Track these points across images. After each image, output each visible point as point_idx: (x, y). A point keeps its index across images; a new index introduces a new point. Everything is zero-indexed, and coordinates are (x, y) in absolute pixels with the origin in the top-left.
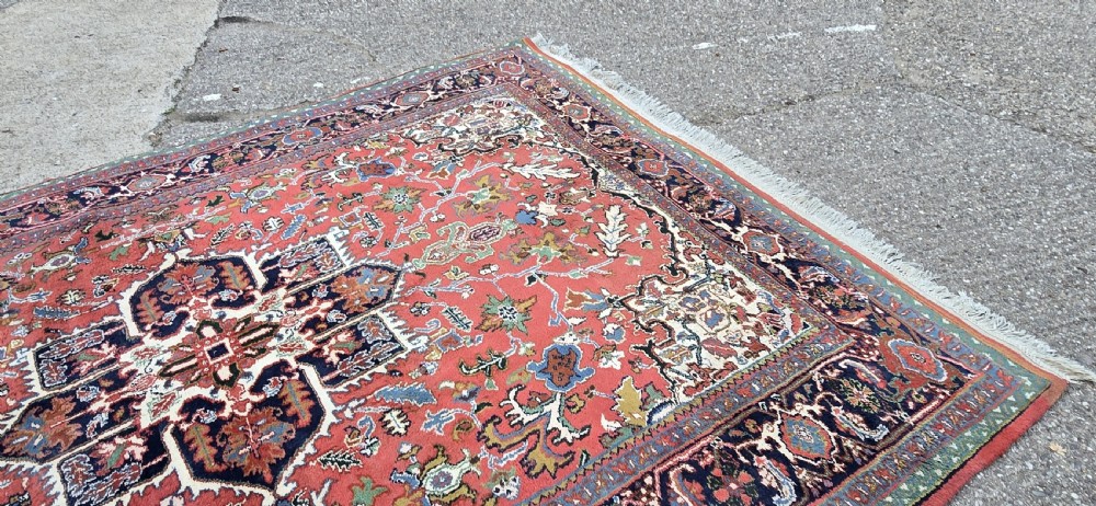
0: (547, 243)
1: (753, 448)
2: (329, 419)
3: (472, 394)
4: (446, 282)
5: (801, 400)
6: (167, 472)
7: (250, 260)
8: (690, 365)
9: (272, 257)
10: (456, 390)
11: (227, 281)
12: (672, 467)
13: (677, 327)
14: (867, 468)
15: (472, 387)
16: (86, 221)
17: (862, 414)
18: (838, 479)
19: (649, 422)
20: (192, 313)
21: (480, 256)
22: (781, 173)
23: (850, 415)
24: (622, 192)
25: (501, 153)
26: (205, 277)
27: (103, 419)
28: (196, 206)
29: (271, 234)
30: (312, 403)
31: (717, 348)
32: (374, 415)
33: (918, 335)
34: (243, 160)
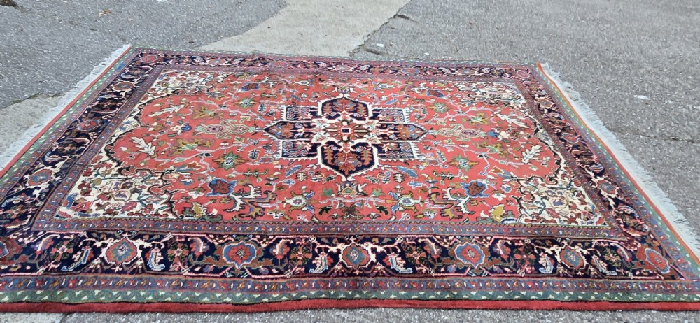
0: (496, 147)
1: (544, 250)
2: (375, 166)
3: (433, 182)
4: (444, 143)
5: (580, 246)
6: (315, 158)
7: (369, 106)
8: (535, 213)
9: (378, 109)
10: (427, 178)
11: (358, 110)
12: (502, 239)
13: (538, 198)
14: (594, 280)
15: (434, 180)
16: (317, 73)
17: (607, 264)
18: (576, 277)
19: (502, 222)
20: (342, 115)
21: (463, 140)
22: (643, 166)
23: (601, 261)
24: (546, 142)
25: (496, 106)
26: (350, 105)
27: (301, 135)
28: (358, 82)
29: (381, 101)
30: (371, 159)
31: (551, 212)
32: (392, 173)
33: (667, 254)
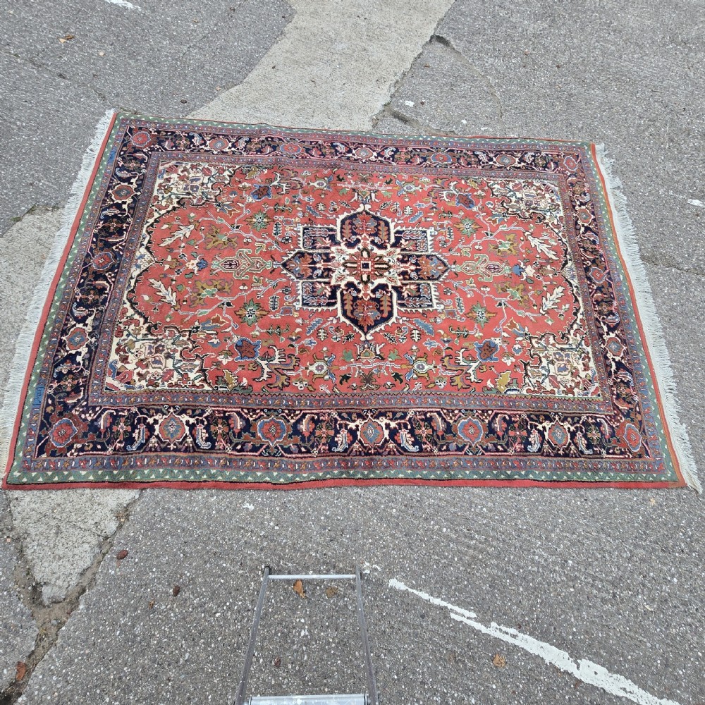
0: (518, 290)
1: (536, 426)
2: (393, 320)
3: (448, 341)
4: (465, 285)
5: (569, 422)
6: (334, 308)
7: (392, 225)
8: (537, 381)
9: (401, 230)
10: (443, 336)
11: (380, 232)
12: (501, 413)
13: (545, 362)
14: (572, 459)
15: (449, 338)
16: (335, 166)
17: (588, 441)
18: (557, 455)
19: (505, 393)
20: (362, 241)
21: (485, 279)
22: (660, 314)
23: (583, 439)
24: (571, 281)
25: (529, 223)
26: (371, 224)
27: (320, 272)
28: (380, 180)
29: (405, 216)
30: (390, 309)
31: (554, 381)
32: (409, 328)
33: (644, 429)
34: (409, 161)
